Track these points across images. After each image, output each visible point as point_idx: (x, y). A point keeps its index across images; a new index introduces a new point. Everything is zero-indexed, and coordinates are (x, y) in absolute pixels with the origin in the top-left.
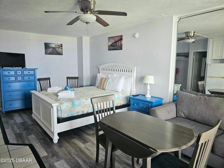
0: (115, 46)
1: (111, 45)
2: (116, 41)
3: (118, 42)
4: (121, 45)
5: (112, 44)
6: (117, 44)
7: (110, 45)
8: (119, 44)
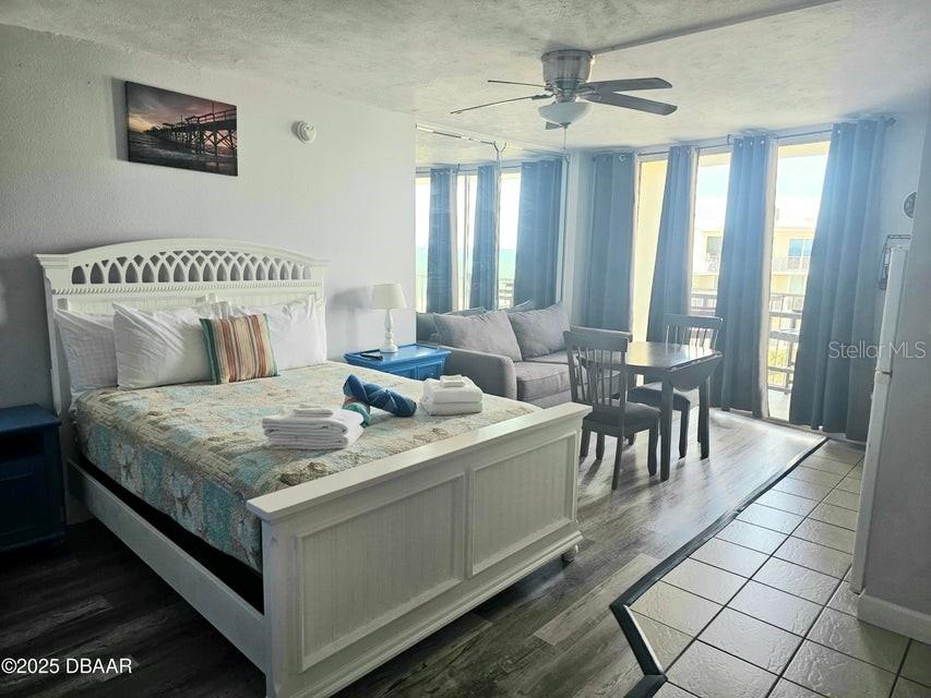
0: (187, 147)
1: (153, 132)
2: (194, 121)
3: (208, 133)
4: (233, 150)
5: (163, 131)
6: (202, 140)
7: (148, 132)
8: (220, 145)
